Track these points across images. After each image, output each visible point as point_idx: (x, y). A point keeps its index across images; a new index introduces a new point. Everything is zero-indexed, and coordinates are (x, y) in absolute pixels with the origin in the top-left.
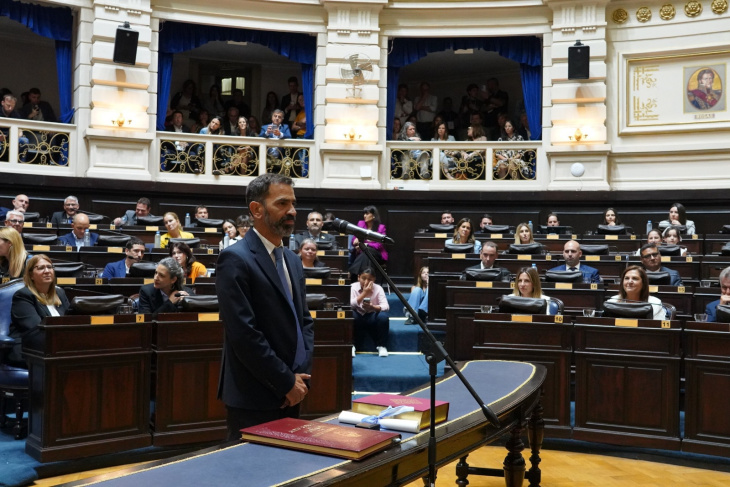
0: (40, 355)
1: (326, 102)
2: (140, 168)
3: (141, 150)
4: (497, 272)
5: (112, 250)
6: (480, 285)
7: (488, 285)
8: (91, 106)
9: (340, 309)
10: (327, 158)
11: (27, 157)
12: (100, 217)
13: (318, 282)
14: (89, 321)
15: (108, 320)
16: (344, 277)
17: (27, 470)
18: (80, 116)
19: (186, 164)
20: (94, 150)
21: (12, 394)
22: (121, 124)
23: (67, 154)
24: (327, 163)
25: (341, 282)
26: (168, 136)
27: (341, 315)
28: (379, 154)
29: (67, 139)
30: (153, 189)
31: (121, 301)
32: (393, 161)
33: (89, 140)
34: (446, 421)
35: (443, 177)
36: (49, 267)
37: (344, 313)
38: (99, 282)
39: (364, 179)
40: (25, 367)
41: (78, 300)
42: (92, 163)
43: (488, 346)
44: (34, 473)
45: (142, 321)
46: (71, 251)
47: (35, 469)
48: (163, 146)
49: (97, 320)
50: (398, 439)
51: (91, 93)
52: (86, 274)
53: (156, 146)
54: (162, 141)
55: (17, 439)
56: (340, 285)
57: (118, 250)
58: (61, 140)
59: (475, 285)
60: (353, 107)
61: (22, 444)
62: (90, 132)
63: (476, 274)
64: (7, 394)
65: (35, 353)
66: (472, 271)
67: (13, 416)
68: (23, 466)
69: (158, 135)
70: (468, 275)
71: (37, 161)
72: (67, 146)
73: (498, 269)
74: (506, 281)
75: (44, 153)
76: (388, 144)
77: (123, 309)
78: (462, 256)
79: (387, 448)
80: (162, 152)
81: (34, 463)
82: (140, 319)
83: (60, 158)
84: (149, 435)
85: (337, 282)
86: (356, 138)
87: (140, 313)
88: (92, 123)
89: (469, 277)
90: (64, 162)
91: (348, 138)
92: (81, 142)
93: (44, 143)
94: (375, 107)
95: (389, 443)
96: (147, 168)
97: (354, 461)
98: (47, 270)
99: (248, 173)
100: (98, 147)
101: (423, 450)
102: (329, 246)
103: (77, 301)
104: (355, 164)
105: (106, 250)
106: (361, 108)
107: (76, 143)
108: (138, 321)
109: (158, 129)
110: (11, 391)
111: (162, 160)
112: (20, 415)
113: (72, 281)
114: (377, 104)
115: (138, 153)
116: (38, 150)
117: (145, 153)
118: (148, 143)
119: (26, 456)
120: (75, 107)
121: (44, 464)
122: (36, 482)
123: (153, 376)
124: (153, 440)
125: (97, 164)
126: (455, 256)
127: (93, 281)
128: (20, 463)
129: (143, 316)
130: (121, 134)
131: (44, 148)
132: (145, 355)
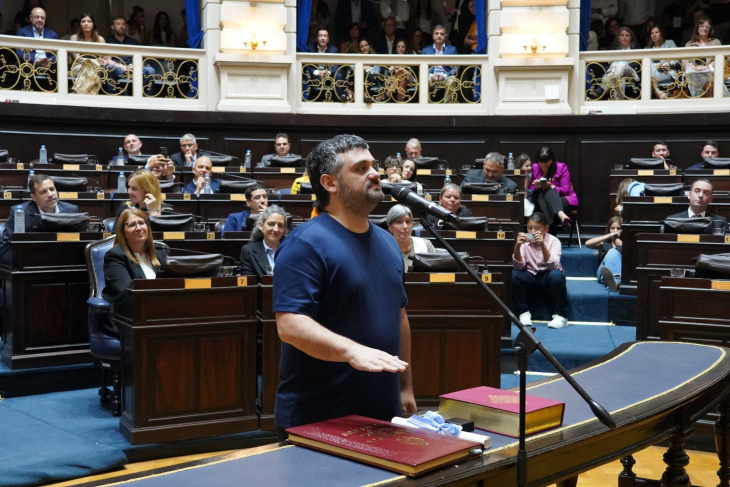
0: (130, 323)
1: (502, 7)
2: (279, 98)
3: (279, 76)
4: (707, 222)
5: (235, 197)
6: (683, 239)
7: (694, 239)
8: (221, 27)
9: (486, 272)
10: (502, 77)
11: (153, 90)
12: (228, 158)
13: (472, 235)
14: (182, 285)
15: (204, 283)
16: (504, 227)
17: (115, 452)
18: (209, 38)
19: (332, 92)
20: (224, 78)
21: (108, 365)
22: (254, 46)
23: (196, 84)
24: (502, 82)
25: (501, 235)
26: (311, 58)
27: (487, 278)
28: (569, 70)
29: (195, 67)
30: (293, 122)
31: (220, 261)
32: (588, 77)
33: (219, 66)
34: (560, 426)
35: (654, 96)
36: (141, 223)
37: (489, 275)
38: (211, 236)
39: (550, 102)
40: (116, 336)
41: (170, 260)
42: (223, 95)
43: (680, 321)
44: (124, 456)
45: (245, 284)
46: (189, 199)
47: (125, 451)
48: (305, 70)
49: (192, 284)
50: (479, 451)
51: (219, 11)
52: (197, 227)
53: (297, 71)
54: (303, 64)
55: (115, 415)
56: (499, 238)
57: (241, 197)
58: (188, 68)
59: (675, 239)
60: (536, 11)
61: (116, 422)
62: (221, 58)
63: (678, 224)
64: (104, 365)
65: (125, 321)
66: (674, 221)
67: (111, 388)
68: (112, 448)
69: (298, 57)
70: (667, 226)
71: (164, 94)
72: (196, 75)
73: (708, 218)
74: (719, 234)
75: (171, 84)
76: (581, 57)
77: (222, 270)
78: (668, 200)
79: (460, 462)
80: (304, 78)
81: (126, 445)
82: (242, 281)
83: (187, 90)
84: (255, 417)
85: (495, 236)
86: (539, 51)
87: (242, 275)
88: (223, 47)
89: (668, 229)
90: (193, 94)
91: (529, 51)
92: (211, 69)
93: (171, 73)
94: (565, 8)
95: (465, 454)
96: (285, 97)
97: (409, 478)
98: (139, 227)
99: (406, 99)
100: (229, 75)
101: (513, 465)
102: (494, 189)
103: (169, 262)
104: (539, 84)
105: (229, 198)
106: (546, 11)
107: (205, 71)
108: (239, 285)
109: (298, 50)
110: (107, 361)
111: (304, 87)
112: (117, 388)
113: (180, 236)
114: (568, 6)
115: (275, 80)
116: (163, 81)
117: (283, 80)
118: (286, 67)
119: (120, 436)
120: (204, 29)
121: (135, 447)
122: (127, 466)
123: (259, 347)
124: (260, 423)
125: (229, 95)
126: (658, 200)
127: (204, 235)
128: (111, 444)
129: (245, 278)
130: (255, 58)
131: (171, 79)
132: (248, 323)
